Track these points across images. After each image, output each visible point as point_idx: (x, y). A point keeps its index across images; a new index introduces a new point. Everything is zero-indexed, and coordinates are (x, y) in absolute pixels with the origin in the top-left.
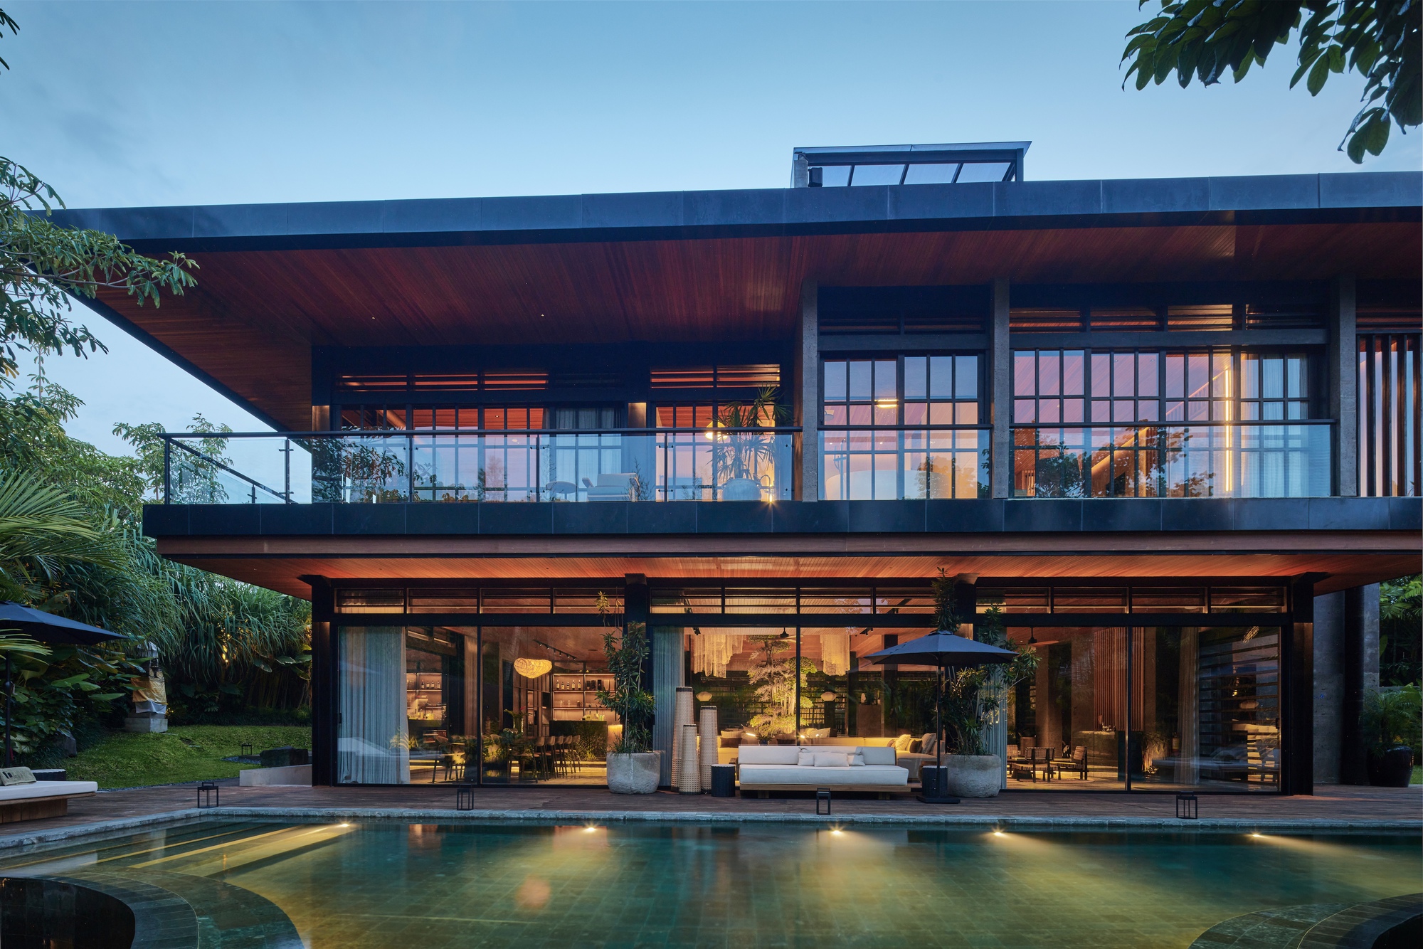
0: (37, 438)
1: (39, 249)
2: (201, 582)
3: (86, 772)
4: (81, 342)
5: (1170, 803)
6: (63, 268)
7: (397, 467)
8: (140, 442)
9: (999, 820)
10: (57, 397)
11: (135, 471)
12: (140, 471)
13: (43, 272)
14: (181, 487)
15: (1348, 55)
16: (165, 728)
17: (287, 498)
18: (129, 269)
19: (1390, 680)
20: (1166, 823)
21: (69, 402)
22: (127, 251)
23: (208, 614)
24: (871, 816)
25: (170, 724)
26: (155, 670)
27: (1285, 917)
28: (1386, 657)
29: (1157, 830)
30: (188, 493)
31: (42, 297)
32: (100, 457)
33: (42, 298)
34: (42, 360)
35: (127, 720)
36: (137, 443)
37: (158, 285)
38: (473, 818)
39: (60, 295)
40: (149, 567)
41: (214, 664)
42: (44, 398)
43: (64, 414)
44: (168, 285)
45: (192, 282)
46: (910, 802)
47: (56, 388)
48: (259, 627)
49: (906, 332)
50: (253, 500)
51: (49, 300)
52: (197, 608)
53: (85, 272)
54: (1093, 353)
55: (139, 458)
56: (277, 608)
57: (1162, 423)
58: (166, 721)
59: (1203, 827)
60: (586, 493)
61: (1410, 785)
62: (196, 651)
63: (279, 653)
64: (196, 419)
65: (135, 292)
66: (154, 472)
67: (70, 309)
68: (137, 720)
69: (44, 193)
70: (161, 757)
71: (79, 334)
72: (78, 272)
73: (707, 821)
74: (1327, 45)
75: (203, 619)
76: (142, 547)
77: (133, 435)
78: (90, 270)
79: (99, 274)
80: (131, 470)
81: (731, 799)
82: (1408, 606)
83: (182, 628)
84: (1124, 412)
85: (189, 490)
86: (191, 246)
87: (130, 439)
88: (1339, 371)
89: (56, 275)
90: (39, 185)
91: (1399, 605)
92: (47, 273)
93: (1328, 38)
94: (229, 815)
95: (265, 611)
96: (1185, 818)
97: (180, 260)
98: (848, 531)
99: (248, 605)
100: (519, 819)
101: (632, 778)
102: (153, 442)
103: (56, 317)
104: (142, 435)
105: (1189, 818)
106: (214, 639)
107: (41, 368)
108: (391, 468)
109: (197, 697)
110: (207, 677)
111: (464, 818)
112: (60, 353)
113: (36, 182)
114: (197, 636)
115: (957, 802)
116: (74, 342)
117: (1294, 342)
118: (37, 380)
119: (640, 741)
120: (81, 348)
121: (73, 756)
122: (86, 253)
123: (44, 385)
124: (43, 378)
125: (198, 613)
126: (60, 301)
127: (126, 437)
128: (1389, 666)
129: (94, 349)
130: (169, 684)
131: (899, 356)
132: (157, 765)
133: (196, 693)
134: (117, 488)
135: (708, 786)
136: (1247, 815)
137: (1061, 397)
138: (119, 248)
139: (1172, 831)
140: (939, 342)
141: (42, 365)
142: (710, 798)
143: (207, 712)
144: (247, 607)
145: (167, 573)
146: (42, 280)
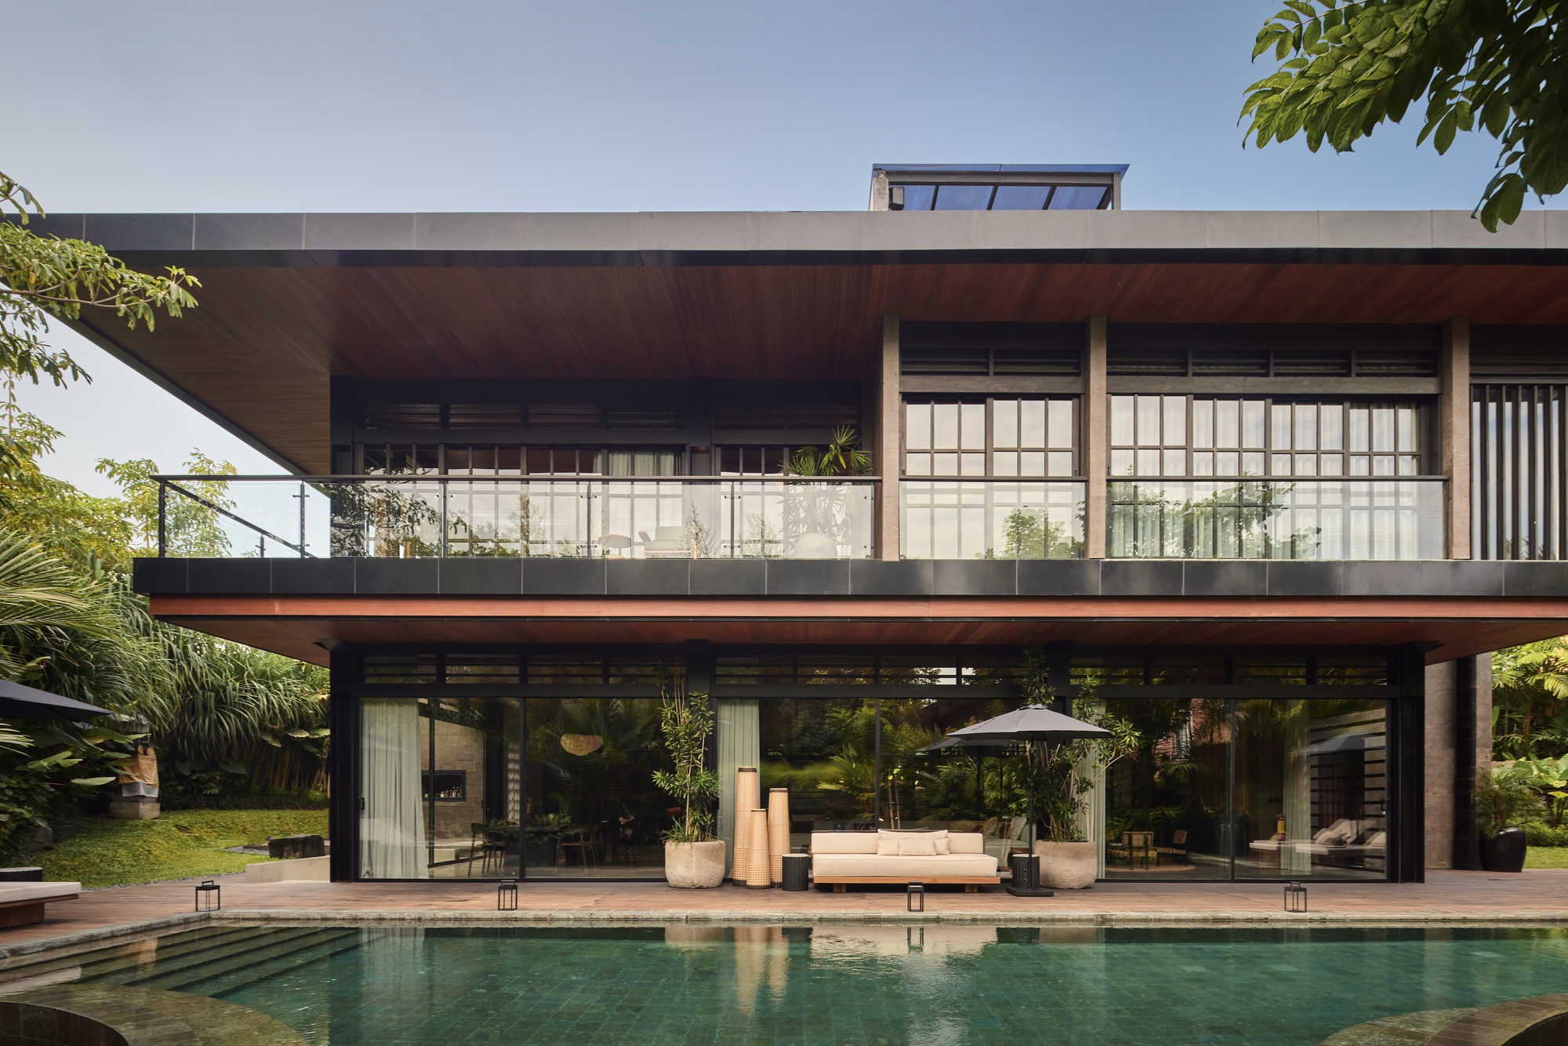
0: (6, 475)
1: (13, 261)
2: (199, 645)
3: (64, 868)
4: (61, 369)
5: (1276, 893)
6: (40, 285)
7: (427, 514)
8: (129, 480)
9: (1096, 916)
10: (31, 429)
11: (122, 515)
12: (128, 514)
13: (18, 288)
14: (176, 534)
15: (1478, 114)
16: (157, 813)
17: (302, 551)
18: (118, 286)
19: (1504, 754)
20: (1273, 917)
21: (44, 434)
22: (117, 265)
23: (207, 681)
24: (959, 912)
25: (162, 809)
26: (146, 746)
27: (1402, 1026)
28: (1499, 729)
29: (1263, 926)
30: (184, 540)
31: (16, 315)
32: (81, 499)
33: (15, 318)
34: (12, 385)
35: (113, 805)
36: (124, 482)
37: (152, 304)
38: (516, 919)
39: (37, 314)
40: (138, 627)
41: (214, 738)
42: (15, 431)
43: (39, 449)
44: (164, 305)
45: (192, 302)
46: (999, 895)
47: (30, 419)
48: (267, 696)
49: (996, 374)
50: (262, 553)
51: (23, 319)
52: (194, 673)
53: (67, 288)
54: (1195, 399)
55: (127, 499)
56: (287, 674)
57: (1267, 477)
58: (158, 806)
59: (1311, 920)
60: (643, 548)
61: (1523, 870)
62: (193, 724)
63: (291, 725)
64: (194, 455)
65: (126, 314)
66: (144, 516)
67: (47, 331)
68: (124, 805)
69: (19, 197)
70: (153, 848)
71: (59, 360)
72: (58, 289)
73: (779, 920)
74: (1455, 101)
75: (202, 687)
76: (131, 604)
77: (119, 474)
78: (73, 287)
79: (83, 292)
80: (117, 513)
81: (803, 893)
82: (1521, 674)
83: (178, 697)
84: (1227, 466)
85: (185, 536)
86: (190, 260)
87: (116, 477)
88: (1451, 424)
89: (31, 291)
90: (15, 188)
91: (1512, 673)
92: (22, 287)
93: (1456, 93)
94: (235, 919)
95: (274, 677)
96: (1294, 911)
97: (179, 277)
98: (933, 594)
99: (254, 671)
100: (568, 919)
101: (694, 871)
102: (143, 481)
103: (32, 340)
104: (131, 473)
105: (1298, 911)
106: (214, 711)
107: (12, 395)
108: (420, 515)
109: (194, 777)
110: (207, 753)
111: (506, 919)
112: (36, 381)
113: (10, 185)
114: (194, 705)
115: (1051, 895)
116: (52, 368)
117: (1405, 391)
118: (6, 408)
119: (703, 829)
120: (61, 376)
121: (48, 849)
122: (68, 266)
123: (15, 414)
124: (14, 406)
125: (197, 680)
126: (37, 321)
127: (111, 475)
128: (1500, 738)
129: (76, 378)
130: (160, 761)
131: (988, 400)
132: (148, 858)
133: (193, 772)
134: (100, 534)
135: (778, 879)
136: (1358, 907)
137: (1161, 448)
138: (107, 261)
139: (1279, 926)
140: (1032, 384)
141: (12, 391)
142: (780, 891)
143: (206, 795)
144: (252, 673)
145: (160, 635)
146: (14, 297)
